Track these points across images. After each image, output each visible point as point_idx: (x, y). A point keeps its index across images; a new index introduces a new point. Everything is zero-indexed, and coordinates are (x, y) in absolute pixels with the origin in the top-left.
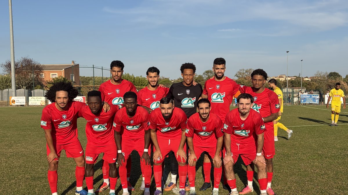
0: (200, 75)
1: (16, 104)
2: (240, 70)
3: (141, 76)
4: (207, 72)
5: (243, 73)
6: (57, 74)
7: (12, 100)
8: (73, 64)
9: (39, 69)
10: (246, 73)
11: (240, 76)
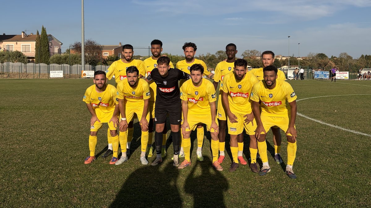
0: (213, 55)
1: (87, 76)
2: (246, 51)
3: (177, 55)
4: (219, 52)
5: (248, 54)
6: (108, 53)
7: (83, 73)
8: (120, 46)
9: (99, 49)
10: (251, 53)
11: (246, 56)
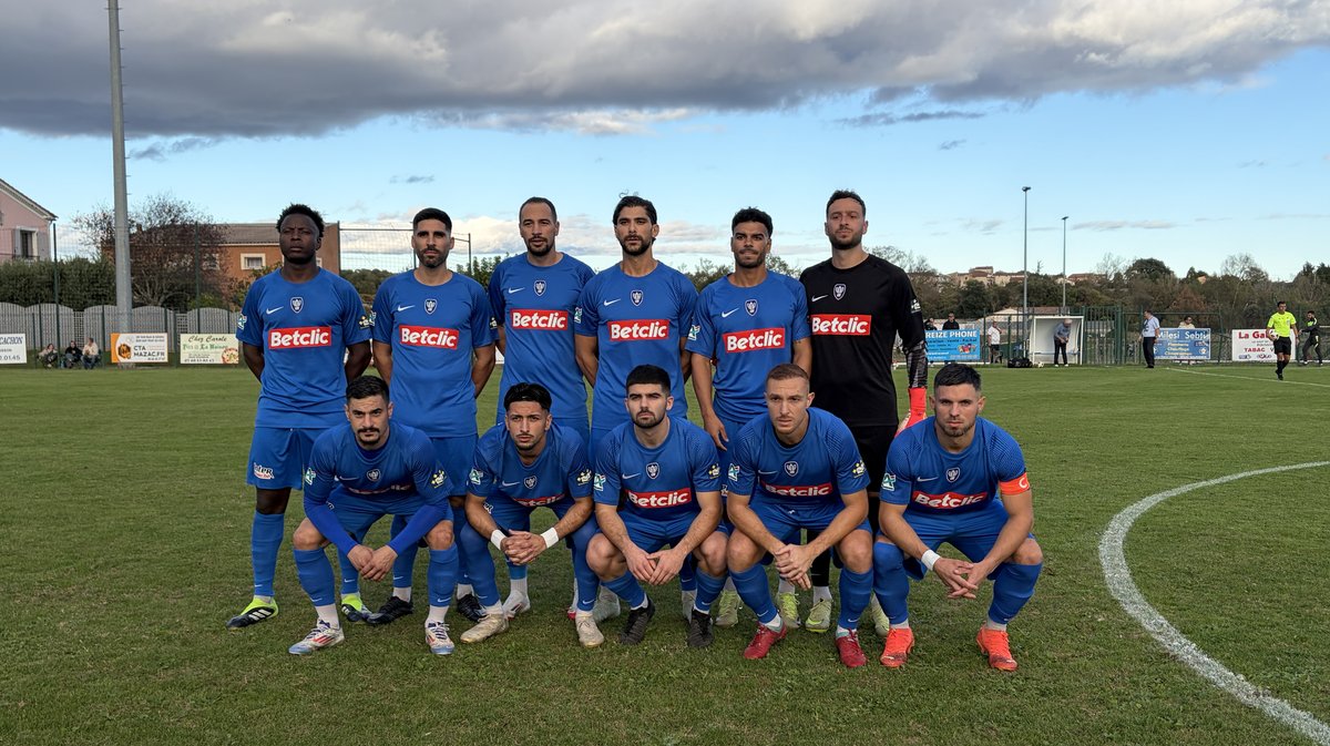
1: (135, 359)
6: (263, 256)
7: (118, 345)
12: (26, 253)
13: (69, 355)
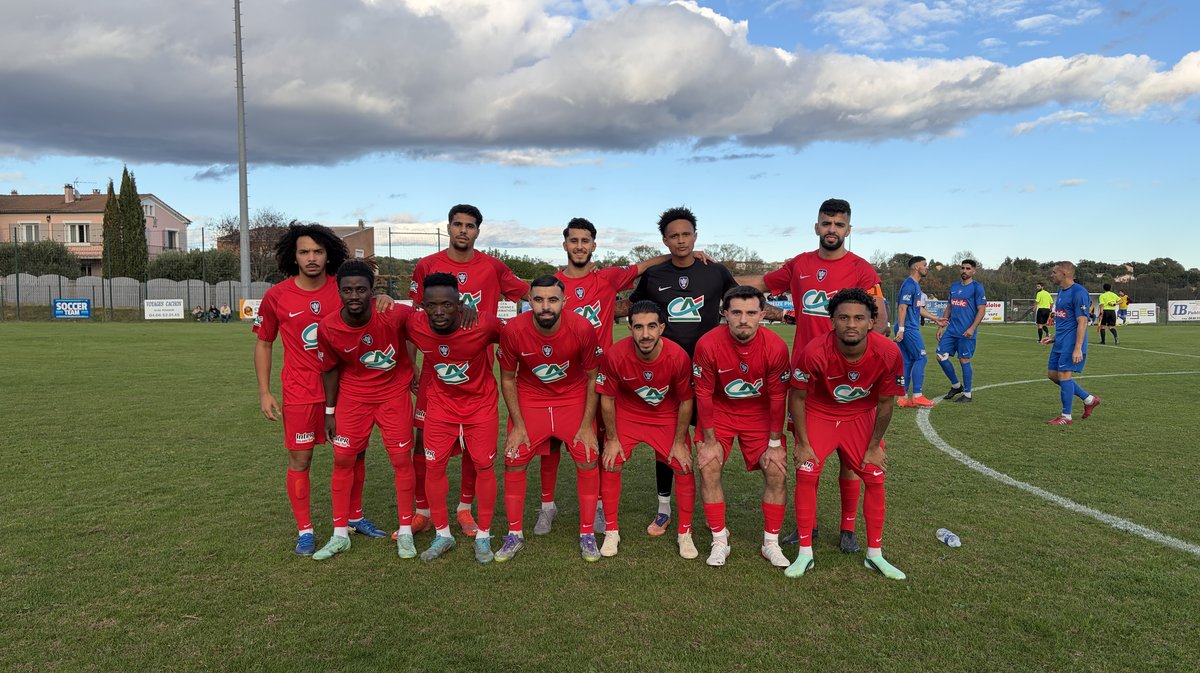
7: (244, 307)
12: (171, 246)
13: (211, 314)
